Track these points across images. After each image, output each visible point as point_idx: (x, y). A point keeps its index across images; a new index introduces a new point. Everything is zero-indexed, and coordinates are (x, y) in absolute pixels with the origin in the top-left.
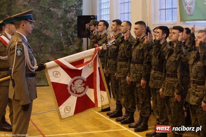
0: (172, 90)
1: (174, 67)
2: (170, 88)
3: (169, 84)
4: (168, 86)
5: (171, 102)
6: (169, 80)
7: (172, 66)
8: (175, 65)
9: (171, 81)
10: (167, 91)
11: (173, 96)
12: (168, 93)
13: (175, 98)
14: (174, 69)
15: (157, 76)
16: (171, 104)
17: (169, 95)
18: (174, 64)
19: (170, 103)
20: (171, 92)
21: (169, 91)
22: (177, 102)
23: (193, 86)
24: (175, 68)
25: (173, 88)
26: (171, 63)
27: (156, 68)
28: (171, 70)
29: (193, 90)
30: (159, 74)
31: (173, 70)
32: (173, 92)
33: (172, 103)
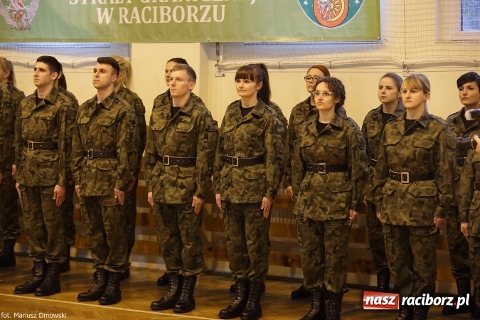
0: (108, 183)
1: (109, 137)
2: (101, 179)
3: (99, 172)
4: (99, 177)
5: (105, 207)
6: (99, 165)
7: (104, 136)
8: (110, 134)
9: (104, 165)
10: (97, 187)
11: (110, 195)
12: (99, 189)
13: (116, 197)
14: (108, 141)
16: (106, 210)
17: (103, 193)
18: (109, 130)
19: (103, 209)
20: (105, 188)
21: (102, 186)
22: (118, 206)
23: (172, 169)
24: (112, 139)
25: (110, 178)
26: (101, 130)
27: (40, 144)
28: (102, 144)
29: (171, 177)
31: (107, 144)
32: (111, 187)
33: (109, 209)
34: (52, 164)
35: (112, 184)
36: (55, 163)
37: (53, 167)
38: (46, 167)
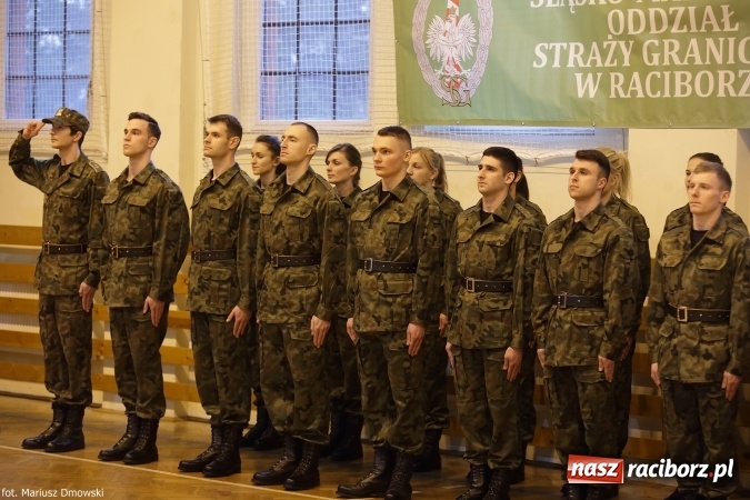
0: (589, 347)
1: (592, 275)
2: (579, 341)
3: (576, 329)
4: (575, 336)
5: (582, 384)
6: (576, 317)
7: (585, 272)
8: (594, 269)
9: (584, 319)
10: (571, 352)
11: (593, 366)
12: (574, 356)
13: (600, 369)
14: (591, 281)
15: (489, 307)
16: (584, 389)
17: (580, 362)
18: (592, 264)
19: (580, 388)
20: (584, 353)
21: (579, 350)
22: (604, 383)
23: (691, 328)
24: (596, 278)
25: (592, 339)
26: (580, 264)
27: (485, 283)
28: (580, 286)
29: (689, 340)
30: (496, 302)
31: (588, 286)
32: (594, 353)
33: (589, 387)
34: (503, 315)
35: (595, 349)
36: (507, 314)
37: (504, 319)
38: (492, 318)
